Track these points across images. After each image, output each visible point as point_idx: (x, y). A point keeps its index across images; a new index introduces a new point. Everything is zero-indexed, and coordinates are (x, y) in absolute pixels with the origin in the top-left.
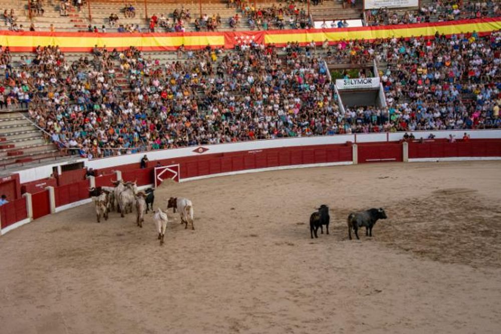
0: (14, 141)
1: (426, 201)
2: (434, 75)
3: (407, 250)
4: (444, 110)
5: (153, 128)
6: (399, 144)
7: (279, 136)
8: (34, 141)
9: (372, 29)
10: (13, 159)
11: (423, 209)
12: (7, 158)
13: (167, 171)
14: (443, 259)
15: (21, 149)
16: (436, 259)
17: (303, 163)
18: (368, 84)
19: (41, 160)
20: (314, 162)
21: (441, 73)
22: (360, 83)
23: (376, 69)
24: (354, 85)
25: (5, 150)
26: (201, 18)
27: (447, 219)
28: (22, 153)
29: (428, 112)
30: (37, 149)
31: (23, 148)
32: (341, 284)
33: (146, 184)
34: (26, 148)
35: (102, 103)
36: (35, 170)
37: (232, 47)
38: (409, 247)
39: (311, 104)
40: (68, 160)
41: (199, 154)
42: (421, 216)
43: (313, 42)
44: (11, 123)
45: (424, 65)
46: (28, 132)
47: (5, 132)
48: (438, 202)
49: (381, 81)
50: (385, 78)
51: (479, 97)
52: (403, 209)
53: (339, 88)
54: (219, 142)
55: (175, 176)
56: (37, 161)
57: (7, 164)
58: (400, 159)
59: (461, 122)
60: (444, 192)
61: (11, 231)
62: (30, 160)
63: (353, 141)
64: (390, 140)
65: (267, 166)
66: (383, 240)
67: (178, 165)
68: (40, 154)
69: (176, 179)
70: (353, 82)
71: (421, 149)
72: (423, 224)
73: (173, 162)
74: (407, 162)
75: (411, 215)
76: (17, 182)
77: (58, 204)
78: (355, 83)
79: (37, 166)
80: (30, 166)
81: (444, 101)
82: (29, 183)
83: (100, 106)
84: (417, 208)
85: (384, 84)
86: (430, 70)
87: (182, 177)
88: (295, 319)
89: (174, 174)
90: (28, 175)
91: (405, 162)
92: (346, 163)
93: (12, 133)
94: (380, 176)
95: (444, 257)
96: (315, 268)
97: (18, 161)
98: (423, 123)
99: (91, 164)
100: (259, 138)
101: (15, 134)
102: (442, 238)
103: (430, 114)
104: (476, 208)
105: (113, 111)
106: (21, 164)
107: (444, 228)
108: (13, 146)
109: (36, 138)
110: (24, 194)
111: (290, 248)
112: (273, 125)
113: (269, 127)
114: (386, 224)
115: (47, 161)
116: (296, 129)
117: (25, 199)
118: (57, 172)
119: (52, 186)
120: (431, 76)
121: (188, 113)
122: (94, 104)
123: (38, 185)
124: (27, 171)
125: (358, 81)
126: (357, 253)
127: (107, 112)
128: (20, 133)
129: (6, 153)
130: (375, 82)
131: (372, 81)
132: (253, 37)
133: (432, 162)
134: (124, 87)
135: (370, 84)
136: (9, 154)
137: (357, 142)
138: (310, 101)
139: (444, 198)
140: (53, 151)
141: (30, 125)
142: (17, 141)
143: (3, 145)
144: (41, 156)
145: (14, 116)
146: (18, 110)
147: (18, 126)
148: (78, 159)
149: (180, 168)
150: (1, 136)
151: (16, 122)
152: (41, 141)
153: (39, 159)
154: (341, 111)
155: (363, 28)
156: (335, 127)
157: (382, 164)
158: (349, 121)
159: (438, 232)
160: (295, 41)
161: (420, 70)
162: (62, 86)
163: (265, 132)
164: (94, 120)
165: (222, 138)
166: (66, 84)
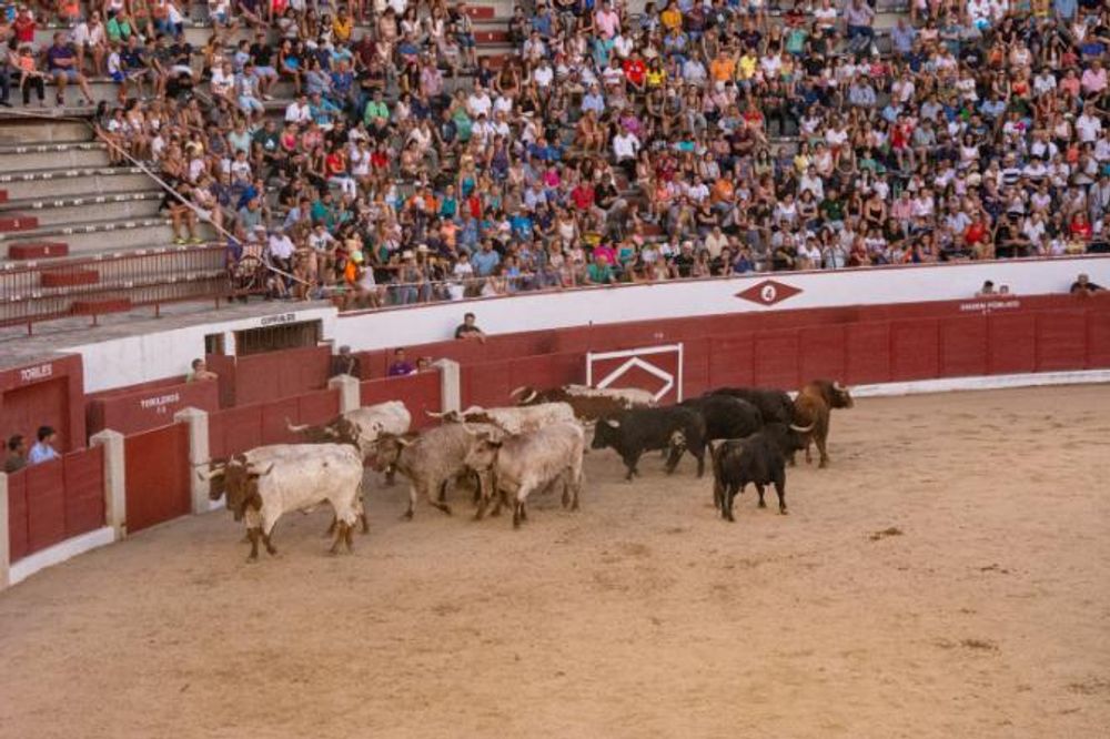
0: (69, 230)
8: (141, 232)
10: (58, 296)
12: (37, 294)
13: (635, 367)
15: (91, 261)
19: (163, 309)
25: (32, 263)
28: (93, 277)
30: (146, 264)
31: (99, 257)
34: (109, 260)
35: (402, 98)
36: (142, 346)
40: (263, 314)
41: (761, 308)
44: (57, 161)
46: (118, 198)
47: (35, 194)
54: (840, 262)
56: (150, 311)
57: (37, 318)
61: (46, 572)
62: (125, 305)
65: (1036, 369)
67: (679, 347)
68: (161, 284)
73: (660, 335)
76: (73, 387)
79: (149, 331)
80: (122, 328)
82: (114, 392)
83: (392, 107)
89: (664, 382)
90: (115, 361)
93: (60, 197)
97: (76, 309)
99: (348, 332)
101: (68, 205)
106: (89, 319)
108: (61, 250)
109: (147, 223)
110: (98, 436)
115: (186, 314)
117: (101, 452)
118: (221, 354)
119: (201, 405)
124: (112, 347)
127: (416, 133)
128: (89, 201)
129: (35, 277)
134: (482, 37)
136: (46, 281)
140: (209, 274)
141: (129, 173)
142: (76, 232)
143: (26, 242)
144: (165, 293)
145: (67, 133)
146: (85, 110)
147: (81, 175)
148: (299, 309)
149: (685, 357)
150: (22, 208)
151: (74, 158)
152: (164, 234)
153: (157, 303)
162: (249, 25)
163: (1033, 230)
164: (363, 160)
165: (855, 249)
166: (266, 19)
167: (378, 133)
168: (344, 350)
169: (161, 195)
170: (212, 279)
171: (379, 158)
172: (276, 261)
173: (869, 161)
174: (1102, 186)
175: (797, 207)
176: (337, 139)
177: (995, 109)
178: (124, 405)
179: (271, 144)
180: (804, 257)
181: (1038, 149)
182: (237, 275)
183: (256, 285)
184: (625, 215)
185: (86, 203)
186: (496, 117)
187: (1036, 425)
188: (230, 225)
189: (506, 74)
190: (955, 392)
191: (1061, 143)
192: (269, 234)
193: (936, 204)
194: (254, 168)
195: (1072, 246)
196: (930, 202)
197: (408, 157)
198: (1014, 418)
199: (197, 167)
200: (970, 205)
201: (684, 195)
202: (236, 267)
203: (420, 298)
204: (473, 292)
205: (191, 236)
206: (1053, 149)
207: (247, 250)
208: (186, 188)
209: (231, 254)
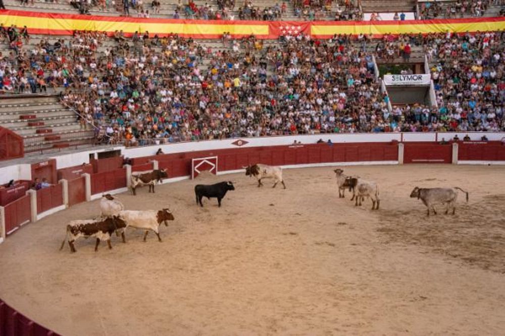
0: (52, 126)
1: (477, 206)
2: (490, 73)
3: (455, 256)
4: (499, 110)
5: (191, 118)
6: (449, 144)
7: (322, 131)
8: (72, 126)
9: (425, 23)
10: (50, 143)
11: (473, 215)
12: (44, 143)
13: (205, 163)
14: (495, 268)
15: (58, 134)
16: (486, 268)
17: (345, 161)
18: (418, 81)
19: (78, 147)
20: (358, 160)
21: (497, 72)
22: (409, 79)
23: (427, 66)
24: (403, 81)
25: (42, 134)
26: (246, 7)
27: (500, 227)
28: (59, 138)
29: (481, 112)
30: (74, 135)
31: (60, 133)
33: (183, 175)
34: (63, 134)
35: (142, 90)
36: (72, 157)
37: (277, 37)
38: (457, 253)
39: (356, 100)
40: (105, 148)
41: (238, 147)
42: (470, 222)
43: (361, 34)
44: (49, 107)
45: (479, 62)
46: (66, 117)
47: (43, 116)
48: (489, 208)
49: (432, 78)
50: (436, 75)
53: (387, 84)
54: (258, 135)
55: (213, 168)
56: (74, 147)
57: (44, 149)
58: (449, 160)
60: (496, 197)
61: (46, 217)
62: (67, 146)
63: (400, 140)
65: (308, 162)
66: (429, 244)
67: (217, 157)
68: (77, 140)
69: (214, 172)
70: (402, 78)
71: (470, 151)
72: (472, 230)
73: (211, 154)
74: (457, 164)
75: (460, 220)
76: (54, 168)
77: (93, 192)
78: (404, 79)
79: (74, 152)
80: (67, 152)
81: (500, 102)
82: (65, 169)
83: (140, 93)
84: (466, 213)
85: (435, 81)
86: (486, 67)
87: (219, 171)
89: (212, 167)
90: (66, 160)
91: (454, 164)
92: (391, 162)
93: (50, 117)
94: (427, 178)
95: (495, 266)
96: (356, 270)
97: (55, 147)
98: (476, 125)
99: (128, 153)
100: (300, 133)
101: (52, 119)
102: (493, 246)
103: (483, 114)
106: (58, 149)
107: (495, 236)
108: (51, 131)
109: (74, 124)
110: (61, 180)
111: (331, 248)
112: (316, 120)
113: (312, 121)
114: (433, 228)
115: (84, 148)
117: (61, 186)
118: (94, 159)
119: (88, 173)
120: (486, 75)
121: (228, 105)
122: (133, 91)
123: (74, 172)
124: (64, 157)
125: (408, 77)
126: (401, 257)
128: (58, 118)
129: (43, 138)
130: (426, 79)
131: (422, 78)
132: (299, 28)
133: (483, 165)
135: (420, 81)
136: (46, 139)
137: (403, 141)
138: (355, 96)
139: (496, 204)
140: (90, 137)
141: (69, 111)
142: (55, 126)
143: (41, 129)
144: (78, 142)
145: (52, 100)
146: (57, 94)
147: (56, 111)
148: (114, 147)
149: (218, 160)
150: (39, 120)
151: (54, 106)
152: (78, 127)
153: (77, 145)
154: (389, 108)
155: (415, 21)
156: (380, 125)
157: (426, 165)
158: (396, 119)
159: (489, 240)
160: (342, 33)
161: (475, 68)
162: (101, 71)
163: (307, 127)
165: (262, 131)
166: (106, 70)
167: (136, 100)
168: (127, 158)
169: (77, 116)
170: (92, 139)
172: (108, 134)
173: (265, 109)
174: (324, 116)
175: (247, 121)
177: (297, 96)
178: (67, 172)
179: (105, 102)
180: (249, 134)
181: (308, 106)
182: (98, 138)
183: (104, 140)
184: (202, 122)
185: (57, 119)
186: (167, 96)
187: (308, 177)
188: (96, 124)
189: (171, 85)
190: (288, 169)
191: (313, 105)
192: (106, 127)
193: (282, 119)
194: (102, 109)
195: (316, 131)
196: (281, 119)
197: (144, 106)
198: (303, 176)
199: (87, 109)
200: (291, 121)
201: (217, 117)
202: (98, 136)
203: (147, 144)
204: (162, 142)
205: (85, 127)
206: (312, 106)
207: (101, 131)
208: (83, 114)
209: (96, 132)
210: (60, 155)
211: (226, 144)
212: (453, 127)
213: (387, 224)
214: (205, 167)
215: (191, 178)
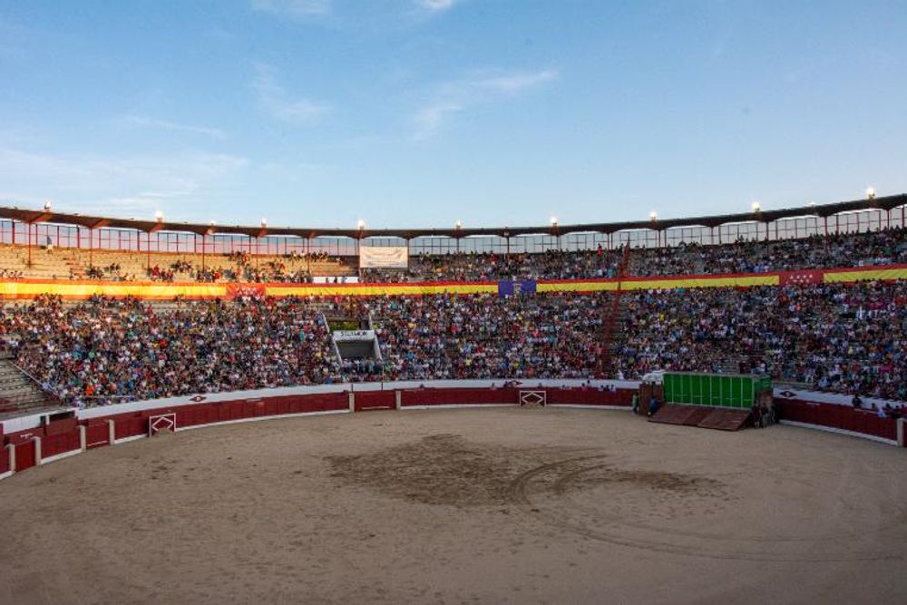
1: (417, 446)
2: (423, 329)
3: (399, 494)
5: (149, 377)
6: (393, 392)
7: (279, 385)
8: (23, 389)
9: (366, 285)
11: (414, 455)
13: (163, 420)
14: (431, 501)
16: (425, 502)
18: (363, 336)
19: (28, 410)
21: (429, 328)
22: (356, 335)
23: (371, 323)
24: (351, 337)
26: (204, 270)
27: (436, 463)
28: (8, 402)
29: (418, 363)
30: (24, 398)
31: (9, 396)
32: (337, 531)
33: (140, 434)
34: (13, 397)
35: (98, 350)
36: (22, 420)
37: (234, 298)
38: (401, 491)
40: (58, 410)
41: (196, 403)
42: (412, 461)
43: (311, 295)
45: (414, 320)
46: (16, 380)
48: (427, 447)
49: (376, 333)
50: (379, 331)
51: (462, 350)
52: (396, 455)
53: (336, 339)
54: (217, 390)
55: (171, 425)
58: (394, 407)
59: (447, 373)
60: (433, 438)
62: (16, 409)
63: (350, 390)
64: (384, 389)
65: (265, 415)
66: (377, 485)
67: (174, 414)
68: (27, 403)
69: (172, 429)
70: (350, 334)
71: (411, 398)
72: (413, 469)
73: (169, 411)
74: (400, 410)
75: (404, 460)
77: (44, 455)
78: (352, 335)
79: (23, 416)
80: (15, 416)
81: (432, 353)
82: (11, 434)
83: (96, 354)
84: (409, 453)
85: (378, 336)
86: (419, 324)
87: (177, 427)
88: (290, 568)
89: (171, 423)
90: (13, 425)
91: (398, 410)
92: (343, 411)
94: (375, 424)
95: (432, 499)
96: (311, 516)
97: (3, 411)
98: (414, 374)
99: (83, 413)
100: (257, 388)
102: (431, 481)
103: (420, 365)
104: (460, 452)
105: (108, 359)
106: (6, 414)
107: (433, 472)
109: (24, 386)
110: (8, 446)
113: (268, 376)
115: (35, 411)
116: (294, 379)
117: (8, 450)
118: (45, 422)
119: (39, 436)
120: (420, 330)
121: (186, 362)
122: (89, 352)
123: (23, 436)
124: (12, 421)
125: (355, 333)
126: (352, 499)
127: (102, 359)
128: (7, 381)
130: (370, 335)
131: (367, 334)
132: (255, 289)
133: (422, 409)
135: (366, 336)
137: (353, 390)
139: (433, 443)
140: (42, 400)
144: (29, 406)
147: (6, 374)
148: (68, 408)
149: (176, 417)
151: (4, 370)
152: (29, 389)
153: (26, 408)
154: (339, 361)
155: (358, 285)
156: (332, 377)
157: (377, 412)
158: (346, 371)
159: (427, 476)
160: (295, 295)
161: (411, 325)
162: (56, 333)
163: (264, 382)
164: (87, 368)
165: (221, 387)
167: (93, 360)
168: (81, 419)
169: (29, 379)
170: (44, 401)
171: (92, 368)
173: (224, 365)
176: (79, 363)
178: (15, 437)
179: (59, 364)
180: (208, 390)
187: (266, 430)
190: (247, 422)
195: (272, 385)
196: (238, 374)
210: (9, 419)
211: (185, 400)
212: (393, 375)
213: (340, 469)
214: (163, 424)
215: (148, 436)
